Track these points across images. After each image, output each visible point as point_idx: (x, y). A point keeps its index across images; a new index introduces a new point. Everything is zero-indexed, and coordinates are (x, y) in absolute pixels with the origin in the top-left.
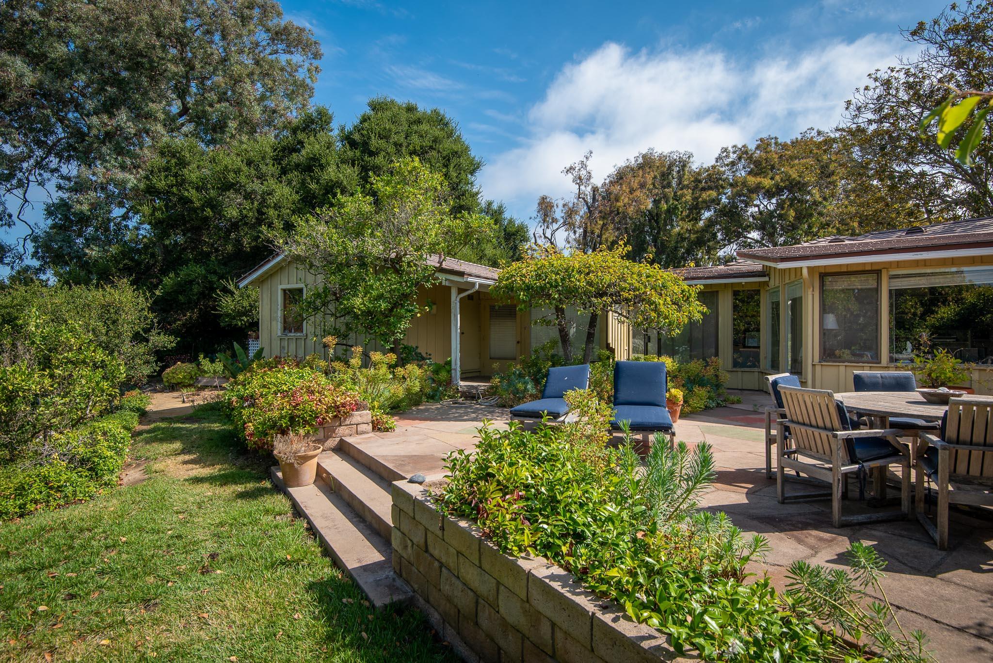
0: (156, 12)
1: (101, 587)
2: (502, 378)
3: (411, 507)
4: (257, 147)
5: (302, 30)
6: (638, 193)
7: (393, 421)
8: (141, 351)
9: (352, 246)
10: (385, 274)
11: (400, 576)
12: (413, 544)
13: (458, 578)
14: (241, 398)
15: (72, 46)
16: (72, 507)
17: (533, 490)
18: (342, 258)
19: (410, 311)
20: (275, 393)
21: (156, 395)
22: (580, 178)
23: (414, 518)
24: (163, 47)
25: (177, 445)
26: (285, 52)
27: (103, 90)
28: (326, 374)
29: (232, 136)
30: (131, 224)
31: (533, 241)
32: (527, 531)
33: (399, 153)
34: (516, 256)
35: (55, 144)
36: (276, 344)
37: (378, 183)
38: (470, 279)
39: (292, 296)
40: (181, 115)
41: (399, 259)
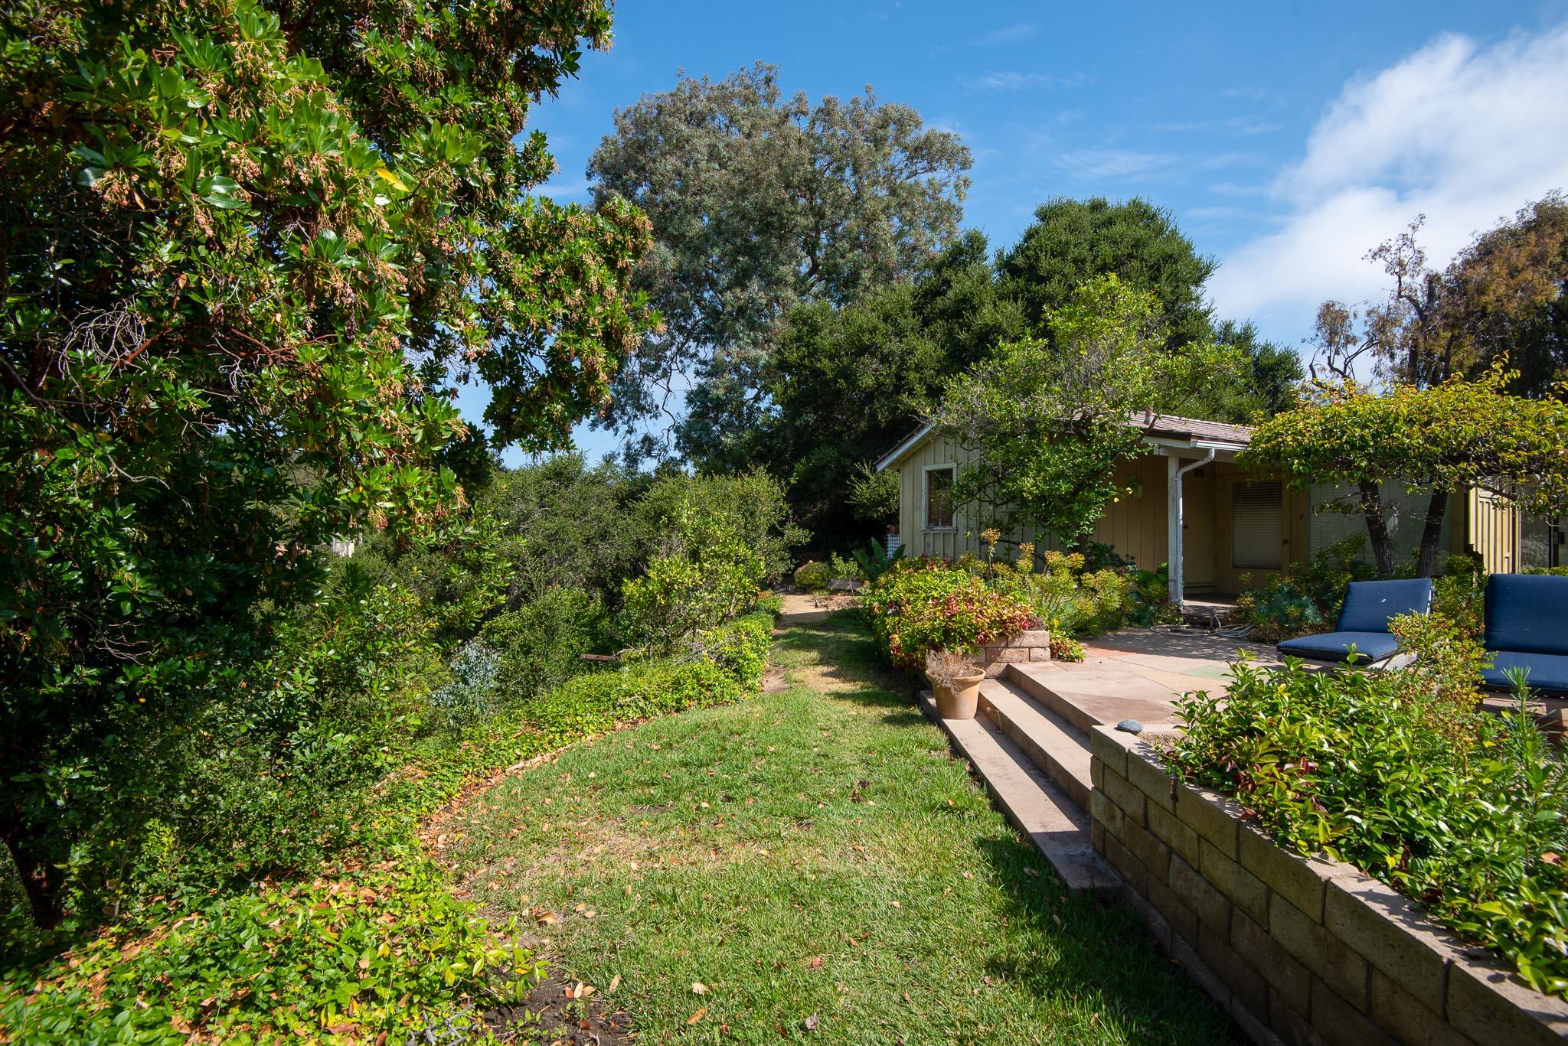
0: (784, 161)
1: (755, 795)
2: (1258, 597)
3: (1123, 763)
4: (894, 297)
5: (946, 137)
6: (1528, 275)
7: (1080, 648)
8: (777, 546)
9: (1020, 408)
10: (1067, 444)
11: (1103, 856)
12: (1124, 815)
13: (1198, 872)
14: (883, 603)
15: (706, 219)
16: (720, 708)
17: (1332, 764)
18: (1006, 427)
19: (1102, 494)
20: (926, 599)
21: (790, 597)
22: (1400, 264)
23: (1127, 779)
24: (792, 199)
25: (814, 654)
26: (926, 170)
27: (736, 261)
28: (986, 578)
29: (866, 289)
30: (763, 405)
31: (1309, 376)
32: (1322, 820)
33: (1080, 271)
34: (1279, 402)
35: (693, 328)
36: (920, 540)
37: (1054, 318)
38: (1201, 444)
39: (939, 479)
40: (810, 274)
41: (1086, 420)
